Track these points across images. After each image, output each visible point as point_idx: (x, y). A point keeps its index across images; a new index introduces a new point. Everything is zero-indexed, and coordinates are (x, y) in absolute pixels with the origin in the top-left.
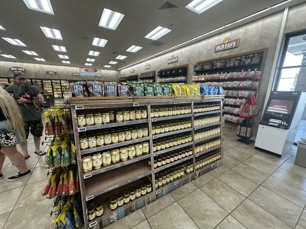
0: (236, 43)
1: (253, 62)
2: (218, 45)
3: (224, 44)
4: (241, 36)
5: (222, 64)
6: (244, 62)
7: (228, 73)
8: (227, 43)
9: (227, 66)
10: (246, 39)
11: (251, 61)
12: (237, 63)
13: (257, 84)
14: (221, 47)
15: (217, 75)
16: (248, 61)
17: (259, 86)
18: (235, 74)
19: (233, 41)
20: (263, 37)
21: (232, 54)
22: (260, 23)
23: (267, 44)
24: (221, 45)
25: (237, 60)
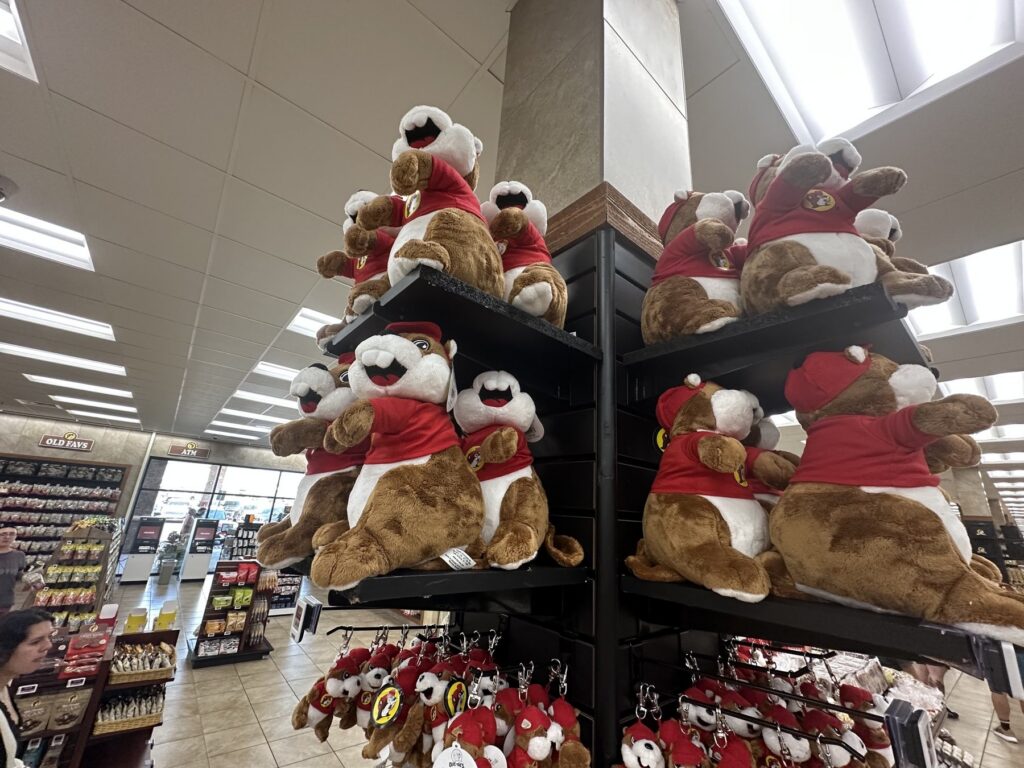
0: (89, 446)
1: (114, 480)
2: (53, 438)
3: (66, 440)
4: (98, 439)
5: (60, 472)
6: (102, 477)
7: (71, 486)
8: (73, 440)
9: (69, 476)
10: (104, 445)
11: (113, 477)
12: (90, 476)
13: (113, 506)
14: (57, 442)
15: (45, 487)
16: (108, 477)
17: (116, 509)
18: (84, 491)
19: (85, 441)
20: (127, 451)
21: (78, 459)
22: (126, 434)
23: (131, 460)
24: (58, 439)
25: (91, 471)
